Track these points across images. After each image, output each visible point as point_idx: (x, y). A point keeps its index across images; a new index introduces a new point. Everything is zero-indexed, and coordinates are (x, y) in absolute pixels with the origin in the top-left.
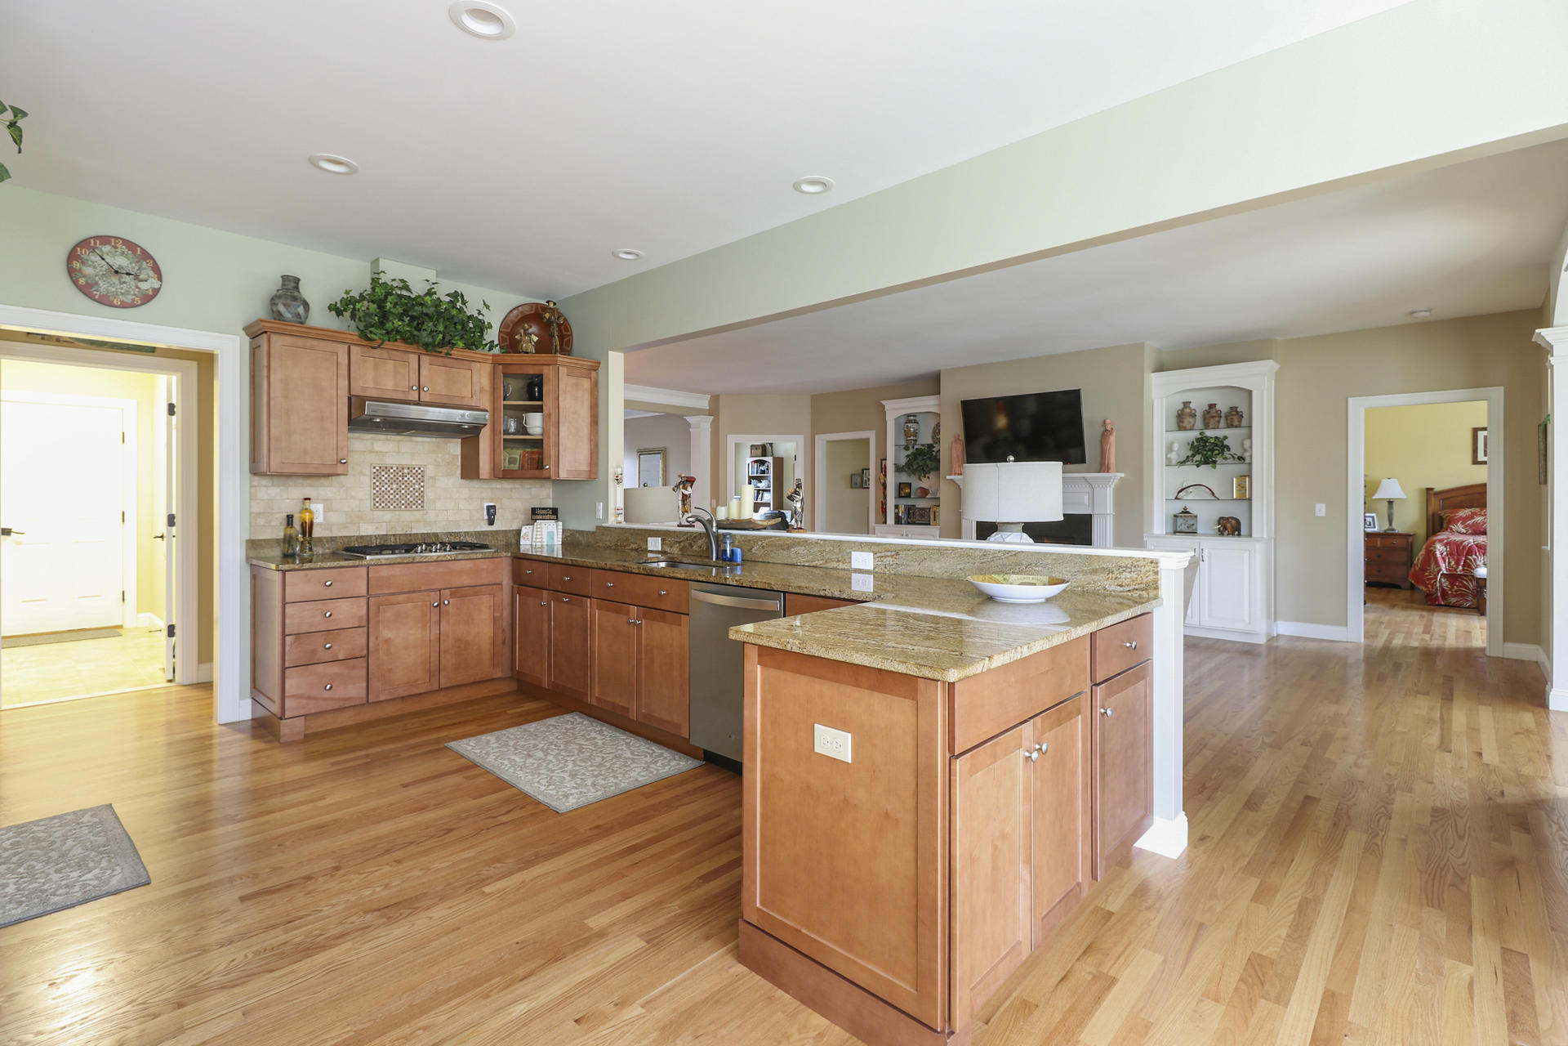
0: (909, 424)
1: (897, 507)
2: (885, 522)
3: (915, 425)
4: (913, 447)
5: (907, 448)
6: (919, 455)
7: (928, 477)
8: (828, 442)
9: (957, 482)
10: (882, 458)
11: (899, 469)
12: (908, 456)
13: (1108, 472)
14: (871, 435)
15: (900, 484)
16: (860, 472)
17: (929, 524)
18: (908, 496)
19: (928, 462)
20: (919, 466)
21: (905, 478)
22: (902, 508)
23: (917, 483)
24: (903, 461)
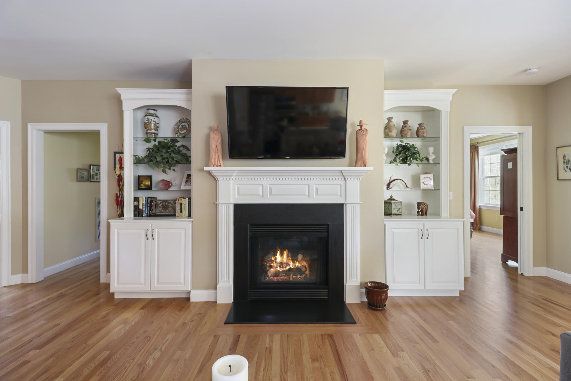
0: (150, 118)
1: (136, 199)
2: (121, 215)
3: (156, 119)
4: (155, 140)
5: (147, 140)
6: (163, 147)
7: (174, 170)
8: (47, 132)
9: (215, 174)
10: (117, 150)
11: (138, 161)
12: (148, 149)
13: (365, 166)
14: (103, 128)
15: (139, 176)
16: (88, 168)
17: (173, 215)
18: (149, 188)
19: (173, 155)
20: (164, 159)
21: (143, 171)
22: (142, 201)
23: (158, 176)
24: (142, 153)
